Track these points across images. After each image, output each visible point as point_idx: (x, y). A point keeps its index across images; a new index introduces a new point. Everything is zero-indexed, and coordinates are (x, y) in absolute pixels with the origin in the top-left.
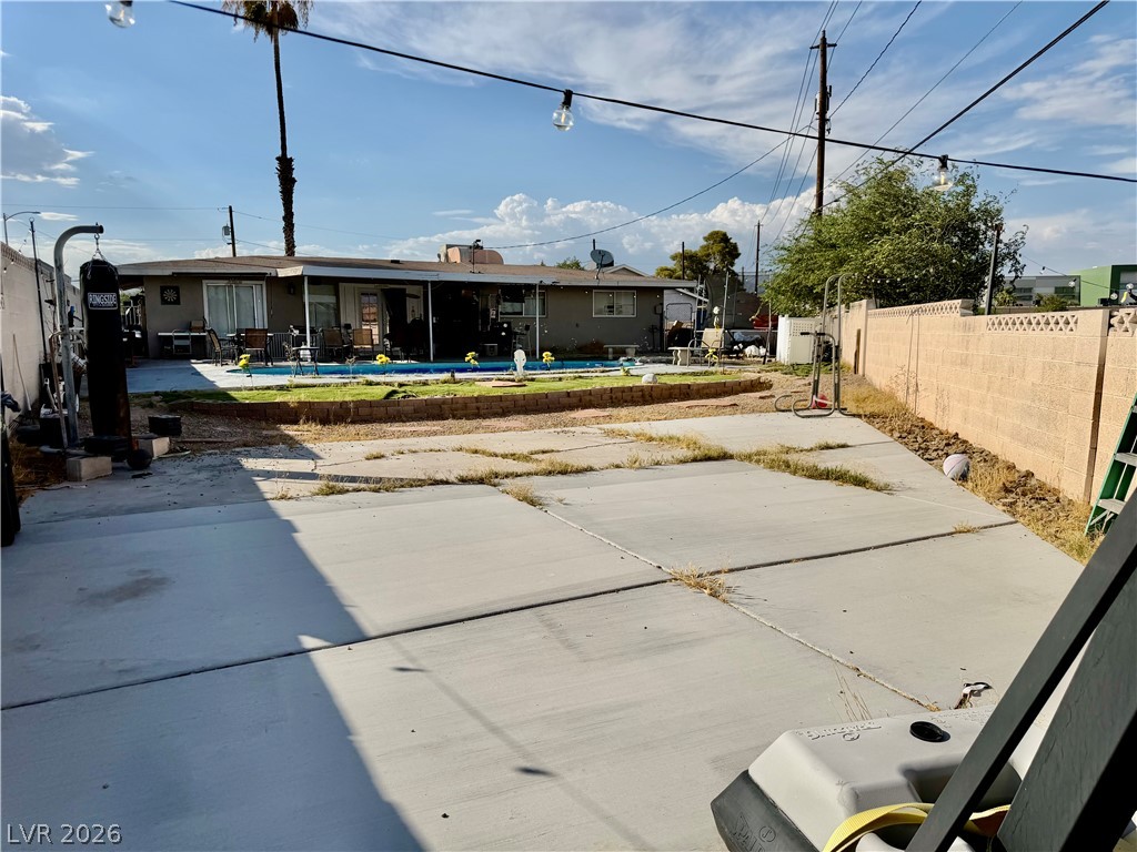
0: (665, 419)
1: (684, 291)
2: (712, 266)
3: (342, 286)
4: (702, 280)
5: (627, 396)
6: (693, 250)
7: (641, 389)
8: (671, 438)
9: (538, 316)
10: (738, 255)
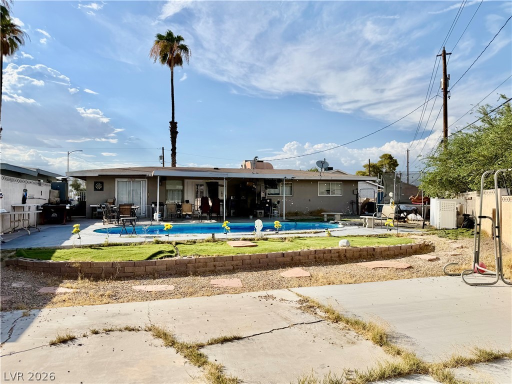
0: (355, 282)
1: (371, 182)
2: (384, 170)
3: (186, 181)
4: (380, 176)
5: (327, 256)
6: (375, 163)
7: (338, 251)
8: (356, 323)
9: (284, 196)
10: (397, 165)
